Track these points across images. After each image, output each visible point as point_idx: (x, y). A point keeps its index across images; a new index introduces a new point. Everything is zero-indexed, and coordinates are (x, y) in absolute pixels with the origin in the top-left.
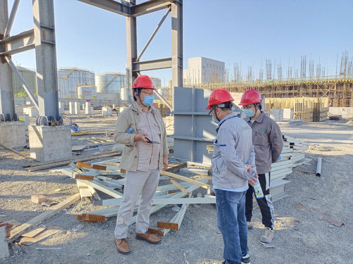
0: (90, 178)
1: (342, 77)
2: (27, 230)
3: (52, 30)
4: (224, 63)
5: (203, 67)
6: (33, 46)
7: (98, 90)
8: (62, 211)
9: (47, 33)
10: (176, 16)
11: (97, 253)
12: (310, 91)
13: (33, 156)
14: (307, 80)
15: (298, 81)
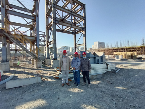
0: (59, 71)
1: (143, 45)
2: (45, 79)
3: (56, 40)
4: (104, 43)
5: (98, 44)
6: (52, 44)
7: (71, 51)
8: (52, 76)
9: (55, 41)
10: (84, 34)
11: (55, 83)
12: (132, 50)
13: (51, 66)
14: (130, 46)
15: (127, 47)
